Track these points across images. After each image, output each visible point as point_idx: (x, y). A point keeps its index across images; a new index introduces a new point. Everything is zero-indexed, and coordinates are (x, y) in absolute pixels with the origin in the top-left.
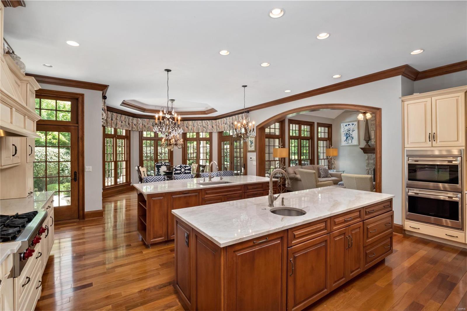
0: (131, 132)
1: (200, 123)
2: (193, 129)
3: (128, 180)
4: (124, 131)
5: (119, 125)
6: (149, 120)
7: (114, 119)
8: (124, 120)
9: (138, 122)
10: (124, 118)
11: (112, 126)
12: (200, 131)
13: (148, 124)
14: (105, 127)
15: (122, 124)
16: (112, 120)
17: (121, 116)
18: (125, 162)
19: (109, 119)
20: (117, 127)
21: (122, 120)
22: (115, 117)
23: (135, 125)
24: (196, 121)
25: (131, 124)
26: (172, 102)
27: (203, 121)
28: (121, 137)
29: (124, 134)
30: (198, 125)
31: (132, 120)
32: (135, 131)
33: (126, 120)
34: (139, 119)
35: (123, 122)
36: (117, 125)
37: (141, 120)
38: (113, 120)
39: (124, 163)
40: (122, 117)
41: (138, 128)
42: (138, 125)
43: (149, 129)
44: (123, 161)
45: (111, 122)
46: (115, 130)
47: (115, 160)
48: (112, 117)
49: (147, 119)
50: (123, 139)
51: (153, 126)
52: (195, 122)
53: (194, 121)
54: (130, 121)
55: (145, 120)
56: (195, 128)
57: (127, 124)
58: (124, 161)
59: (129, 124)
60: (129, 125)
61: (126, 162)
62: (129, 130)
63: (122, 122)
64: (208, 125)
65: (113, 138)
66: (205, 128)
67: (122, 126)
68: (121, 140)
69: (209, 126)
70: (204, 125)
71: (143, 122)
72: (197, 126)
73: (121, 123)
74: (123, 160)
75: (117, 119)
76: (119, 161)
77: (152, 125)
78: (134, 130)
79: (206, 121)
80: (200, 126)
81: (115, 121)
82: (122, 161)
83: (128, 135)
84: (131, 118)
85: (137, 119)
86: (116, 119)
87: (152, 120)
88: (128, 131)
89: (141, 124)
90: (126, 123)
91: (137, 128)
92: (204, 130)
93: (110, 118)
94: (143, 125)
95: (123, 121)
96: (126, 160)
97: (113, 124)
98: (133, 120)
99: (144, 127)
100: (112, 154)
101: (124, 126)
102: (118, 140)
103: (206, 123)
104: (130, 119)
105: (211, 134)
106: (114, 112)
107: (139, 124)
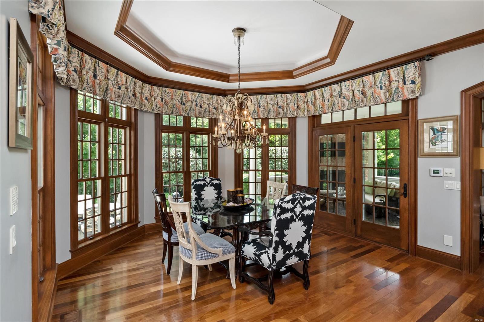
0: (139, 114)
1: (272, 99)
2: (258, 110)
3: (133, 216)
4: (124, 111)
5: (113, 93)
6: (174, 90)
7: (100, 77)
8: (124, 83)
9: (153, 94)
10: (124, 81)
11: (95, 93)
12: (272, 115)
13: (172, 99)
14: (76, 91)
15: (120, 91)
16: (95, 76)
17: (117, 74)
18: (126, 177)
19: (87, 72)
20: (109, 96)
21: (120, 82)
22: (104, 71)
23: (146, 99)
24: (265, 96)
25: (138, 95)
26: (239, 37)
27: (279, 95)
28: (118, 124)
29: (124, 118)
30: (268, 103)
31: (140, 86)
32: (146, 112)
33: (128, 84)
34: (155, 87)
35: (123, 88)
36: (109, 92)
37: (158, 90)
38: (98, 78)
39: (125, 179)
40: (119, 76)
41: (154, 106)
42: (153, 99)
43: (175, 110)
44: (122, 176)
45: (94, 83)
46: (105, 107)
47: (103, 175)
48: (95, 70)
49: (171, 89)
50: (122, 128)
51: (181, 104)
52: (261, 98)
53: (259, 97)
54: (138, 89)
55: (167, 90)
56: (261, 109)
57: (131, 95)
58: (125, 175)
59: (134, 95)
60: (135, 99)
61: (129, 177)
62: (135, 107)
63: (120, 88)
64: (288, 102)
65: (99, 124)
66: (283, 110)
67: (119, 96)
68: (117, 129)
69: (291, 105)
70: (280, 103)
71: (163, 94)
72: (266, 105)
73: (116, 90)
74: (123, 172)
75: (109, 77)
76: (113, 177)
77: (180, 101)
78: (145, 110)
79: (283, 95)
80: (273, 105)
81: (103, 83)
82: (119, 176)
83: (133, 120)
84: (139, 83)
85: (150, 86)
86: (106, 78)
87: (180, 91)
88: (133, 113)
89: (159, 99)
90: (129, 90)
91: (152, 106)
92: (279, 113)
93: (91, 73)
94: (162, 100)
95: (122, 85)
96: (128, 173)
97: (96, 86)
98: (143, 87)
99: (164, 106)
100: (97, 162)
101: (125, 99)
102: (110, 129)
103: (285, 99)
104: (137, 85)
105: (293, 121)
106: (100, 60)
107: (155, 99)
